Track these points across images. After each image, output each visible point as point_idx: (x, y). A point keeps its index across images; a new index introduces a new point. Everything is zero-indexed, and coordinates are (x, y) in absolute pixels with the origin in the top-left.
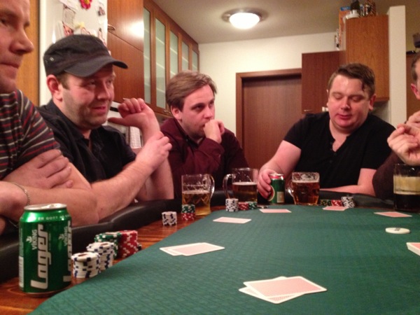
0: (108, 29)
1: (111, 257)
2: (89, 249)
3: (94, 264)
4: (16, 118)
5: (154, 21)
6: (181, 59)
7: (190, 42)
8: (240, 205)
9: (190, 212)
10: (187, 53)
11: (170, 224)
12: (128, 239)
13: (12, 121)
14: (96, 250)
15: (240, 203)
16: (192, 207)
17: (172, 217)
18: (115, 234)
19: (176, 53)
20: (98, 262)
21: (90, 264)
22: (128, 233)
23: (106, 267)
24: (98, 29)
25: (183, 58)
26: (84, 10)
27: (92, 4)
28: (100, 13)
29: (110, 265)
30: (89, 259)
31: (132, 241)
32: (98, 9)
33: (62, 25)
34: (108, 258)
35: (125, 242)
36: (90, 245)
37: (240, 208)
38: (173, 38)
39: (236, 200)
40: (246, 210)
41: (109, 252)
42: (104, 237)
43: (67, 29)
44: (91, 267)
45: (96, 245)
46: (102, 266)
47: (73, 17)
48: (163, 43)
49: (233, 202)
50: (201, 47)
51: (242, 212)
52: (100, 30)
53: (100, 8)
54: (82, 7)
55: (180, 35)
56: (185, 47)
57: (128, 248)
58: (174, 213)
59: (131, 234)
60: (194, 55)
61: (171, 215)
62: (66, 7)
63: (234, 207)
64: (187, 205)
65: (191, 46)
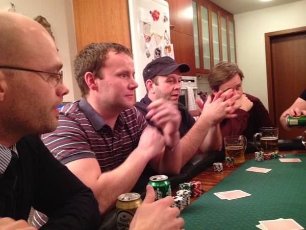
0: (170, 28)
1: (189, 198)
2: (178, 194)
3: (181, 203)
4: (135, 121)
5: (200, 8)
6: (221, 30)
7: (227, 15)
8: (265, 156)
9: (231, 162)
10: (225, 24)
11: (219, 171)
12: (196, 187)
13: (133, 122)
14: (181, 195)
15: (265, 154)
16: (232, 159)
17: (220, 167)
18: (189, 184)
19: (217, 26)
20: (183, 202)
21: (179, 203)
22: (196, 183)
23: (187, 203)
24: (164, 31)
25: (222, 29)
26: (156, 21)
27: (160, 16)
28: (165, 20)
29: (189, 203)
30: (179, 201)
31: (198, 188)
32: (163, 18)
33: (144, 36)
34: (188, 199)
35: (195, 189)
36: (178, 192)
37: (265, 158)
38: (214, 16)
39: (262, 153)
40: (270, 159)
41: (188, 196)
42: (184, 186)
43: (147, 37)
44: (180, 205)
45: (181, 192)
46: (185, 204)
47: (149, 29)
48: (207, 22)
49: (260, 154)
50: (235, 17)
51: (266, 161)
52: (166, 31)
53: (165, 17)
54: (154, 20)
55: (219, 13)
56: (223, 20)
57: (197, 192)
58: (221, 164)
59: (198, 184)
60: (230, 24)
61: (219, 166)
62: (145, 23)
63: (261, 158)
64: (228, 158)
65: (228, 17)
